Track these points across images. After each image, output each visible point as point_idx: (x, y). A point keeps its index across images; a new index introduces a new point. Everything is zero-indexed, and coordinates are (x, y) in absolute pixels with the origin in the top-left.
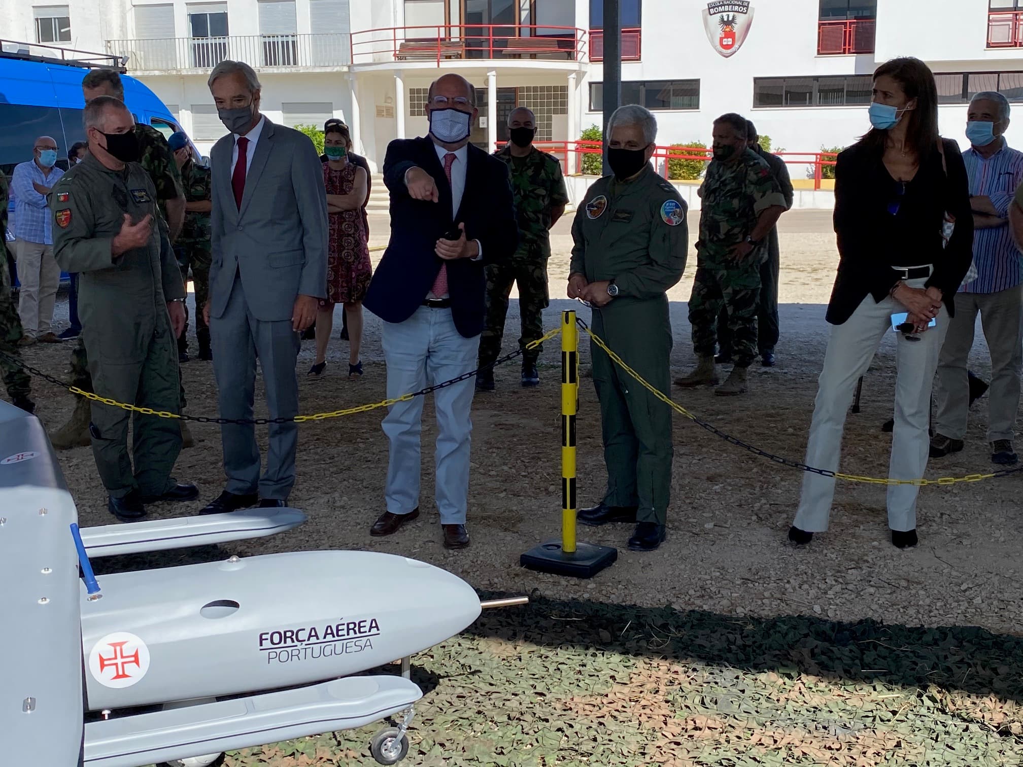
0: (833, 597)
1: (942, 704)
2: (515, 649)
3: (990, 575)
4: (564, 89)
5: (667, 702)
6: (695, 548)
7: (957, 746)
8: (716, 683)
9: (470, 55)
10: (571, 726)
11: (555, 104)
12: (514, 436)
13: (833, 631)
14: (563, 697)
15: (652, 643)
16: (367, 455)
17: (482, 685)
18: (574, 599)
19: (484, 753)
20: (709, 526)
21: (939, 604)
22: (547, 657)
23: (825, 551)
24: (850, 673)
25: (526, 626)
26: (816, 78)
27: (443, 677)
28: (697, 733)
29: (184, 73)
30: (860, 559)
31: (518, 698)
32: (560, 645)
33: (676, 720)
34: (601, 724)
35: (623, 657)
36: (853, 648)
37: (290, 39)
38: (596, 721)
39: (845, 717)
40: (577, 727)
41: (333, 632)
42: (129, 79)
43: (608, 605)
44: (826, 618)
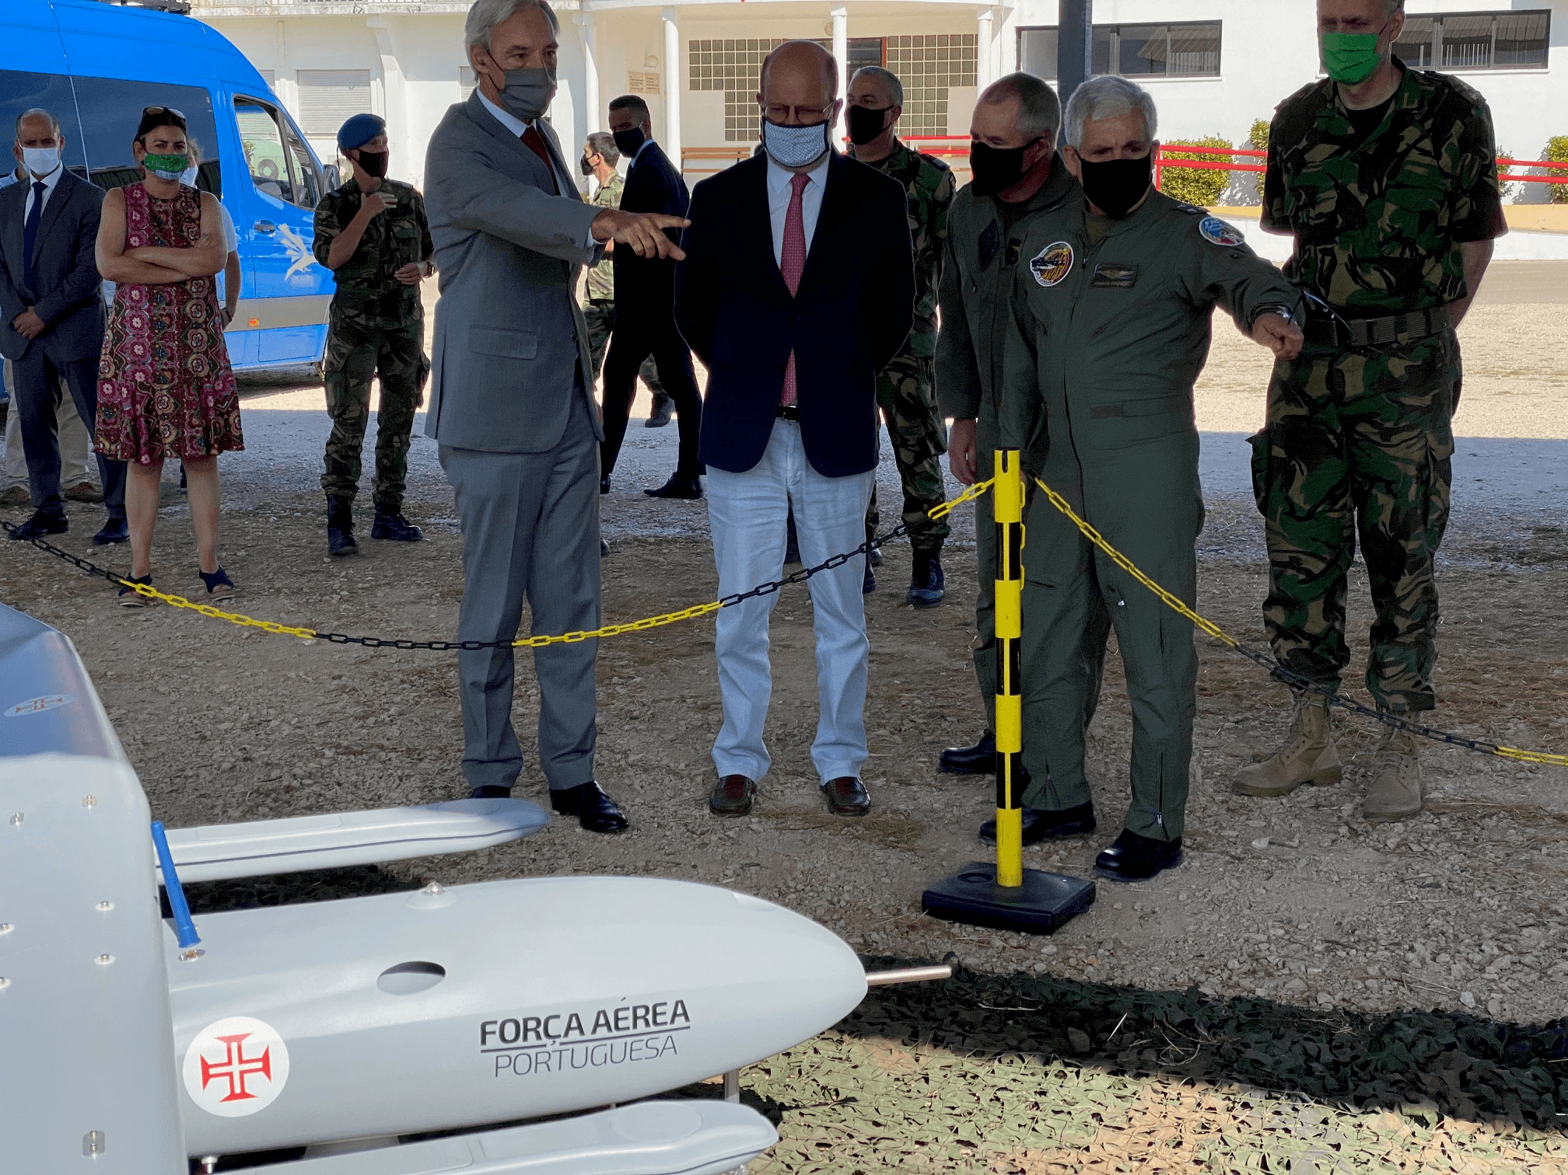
0: (1496, 977)
2: (917, 1060)
4: (972, 40)
5: (1198, 1162)
6: (1236, 884)
8: (1287, 1131)
11: (955, 67)
12: (895, 675)
13: (1501, 1040)
14: (1007, 1149)
15: (1166, 1054)
16: (632, 707)
17: (859, 1124)
18: (1020, 973)
20: (1261, 844)
22: (975, 1077)
23: (1478, 894)
24: (1535, 1118)
25: (936, 1020)
26: (1441, 18)
27: (790, 1107)
29: (285, 11)
30: (1545, 908)
31: (925, 1149)
32: (997, 1056)
35: (1114, 1078)
36: (1539, 1071)
41: (608, 1021)
42: (196, 23)
43: (1081, 985)
44: (1485, 1016)
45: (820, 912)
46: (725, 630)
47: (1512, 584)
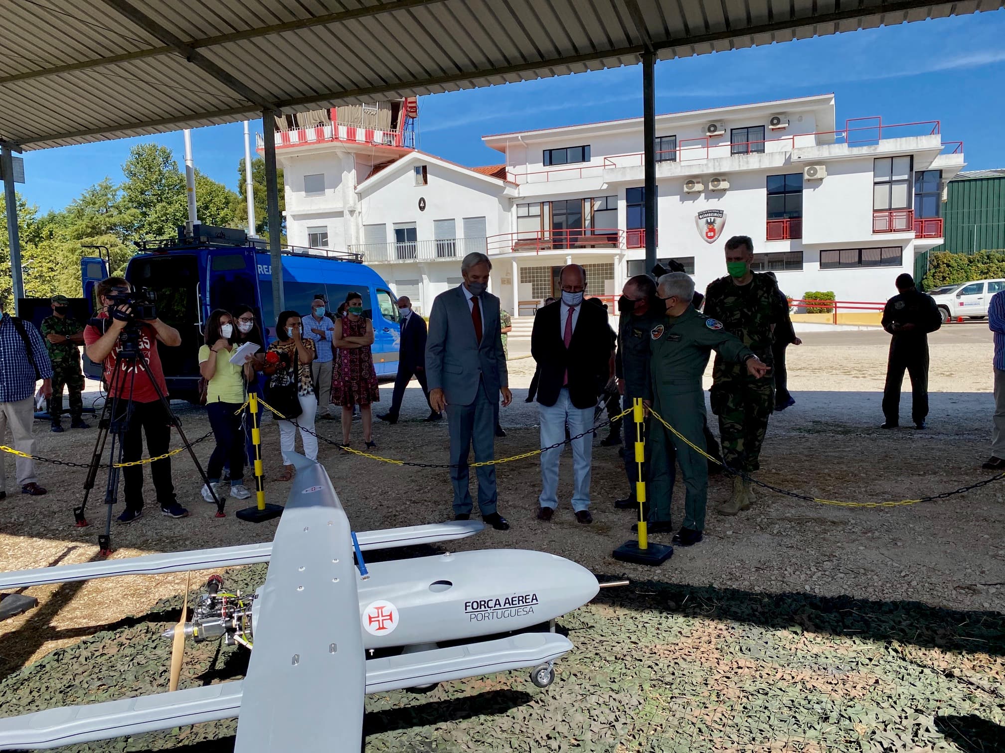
0: (817, 580)
1: (903, 654)
2: (615, 612)
3: (920, 567)
4: (612, 265)
5: (717, 649)
6: (722, 547)
7: (917, 683)
8: (748, 637)
9: (556, 247)
10: (657, 664)
11: (606, 273)
12: (598, 474)
13: (821, 603)
14: (649, 644)
15: (703, 610)
16: (509, 486)
17: (596, 636)
18: (649, 581)
19: (602, 681)
20: (730, 533)
21: (888, 585)
22: (636, 618)
23: (807, 550)
24: (836, 631)
25: (621, 598)
26: (767, 254)
27: (571, 630)
28: (740, 671)
29: (392, 262)
30: (831, 554)
31: (620, 645)
32: (643, 610)
33: (724, 661)
34: (676, 663)
35: (685, 619)
36: (837, 614)
37: (452, 242)
38: (673, 662)
39: (837, 662)
40: (661, 665)
41: (509, 602)
42: (364, 266)
43: (670, 584)
44: (814, 594)
45: (577, 558)
46: (544, 459)
47: (807, 440)
